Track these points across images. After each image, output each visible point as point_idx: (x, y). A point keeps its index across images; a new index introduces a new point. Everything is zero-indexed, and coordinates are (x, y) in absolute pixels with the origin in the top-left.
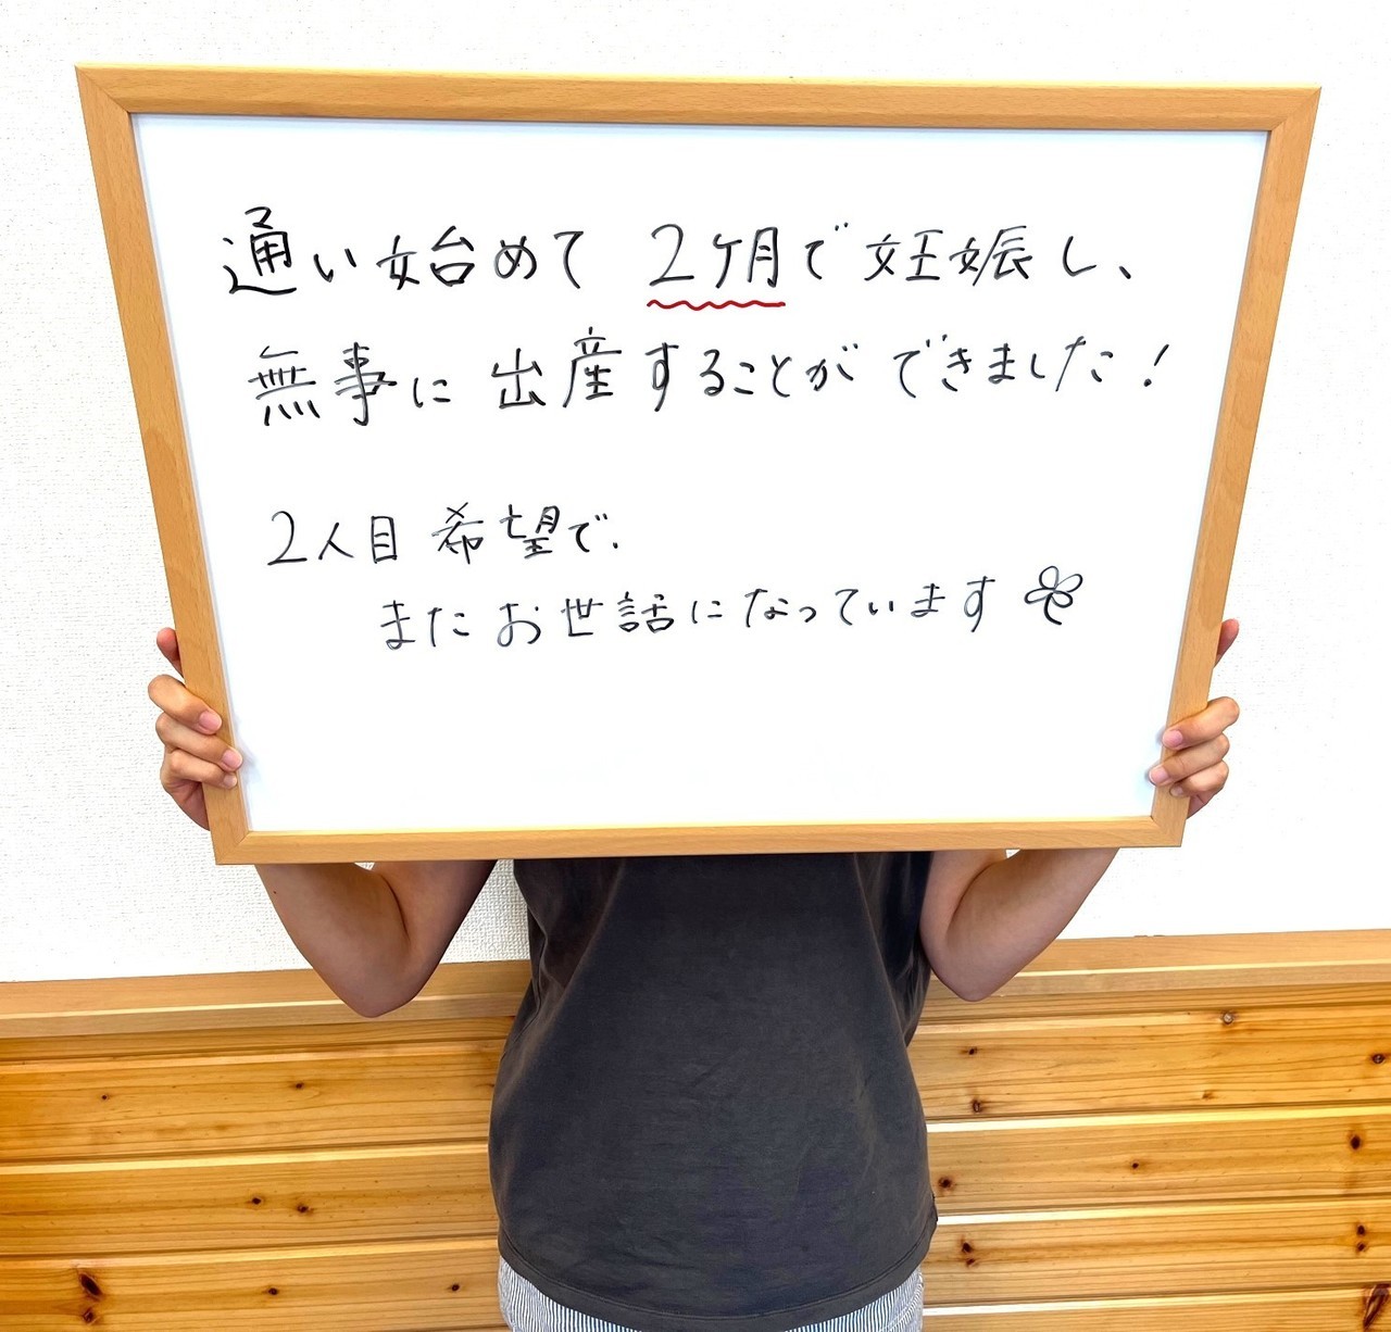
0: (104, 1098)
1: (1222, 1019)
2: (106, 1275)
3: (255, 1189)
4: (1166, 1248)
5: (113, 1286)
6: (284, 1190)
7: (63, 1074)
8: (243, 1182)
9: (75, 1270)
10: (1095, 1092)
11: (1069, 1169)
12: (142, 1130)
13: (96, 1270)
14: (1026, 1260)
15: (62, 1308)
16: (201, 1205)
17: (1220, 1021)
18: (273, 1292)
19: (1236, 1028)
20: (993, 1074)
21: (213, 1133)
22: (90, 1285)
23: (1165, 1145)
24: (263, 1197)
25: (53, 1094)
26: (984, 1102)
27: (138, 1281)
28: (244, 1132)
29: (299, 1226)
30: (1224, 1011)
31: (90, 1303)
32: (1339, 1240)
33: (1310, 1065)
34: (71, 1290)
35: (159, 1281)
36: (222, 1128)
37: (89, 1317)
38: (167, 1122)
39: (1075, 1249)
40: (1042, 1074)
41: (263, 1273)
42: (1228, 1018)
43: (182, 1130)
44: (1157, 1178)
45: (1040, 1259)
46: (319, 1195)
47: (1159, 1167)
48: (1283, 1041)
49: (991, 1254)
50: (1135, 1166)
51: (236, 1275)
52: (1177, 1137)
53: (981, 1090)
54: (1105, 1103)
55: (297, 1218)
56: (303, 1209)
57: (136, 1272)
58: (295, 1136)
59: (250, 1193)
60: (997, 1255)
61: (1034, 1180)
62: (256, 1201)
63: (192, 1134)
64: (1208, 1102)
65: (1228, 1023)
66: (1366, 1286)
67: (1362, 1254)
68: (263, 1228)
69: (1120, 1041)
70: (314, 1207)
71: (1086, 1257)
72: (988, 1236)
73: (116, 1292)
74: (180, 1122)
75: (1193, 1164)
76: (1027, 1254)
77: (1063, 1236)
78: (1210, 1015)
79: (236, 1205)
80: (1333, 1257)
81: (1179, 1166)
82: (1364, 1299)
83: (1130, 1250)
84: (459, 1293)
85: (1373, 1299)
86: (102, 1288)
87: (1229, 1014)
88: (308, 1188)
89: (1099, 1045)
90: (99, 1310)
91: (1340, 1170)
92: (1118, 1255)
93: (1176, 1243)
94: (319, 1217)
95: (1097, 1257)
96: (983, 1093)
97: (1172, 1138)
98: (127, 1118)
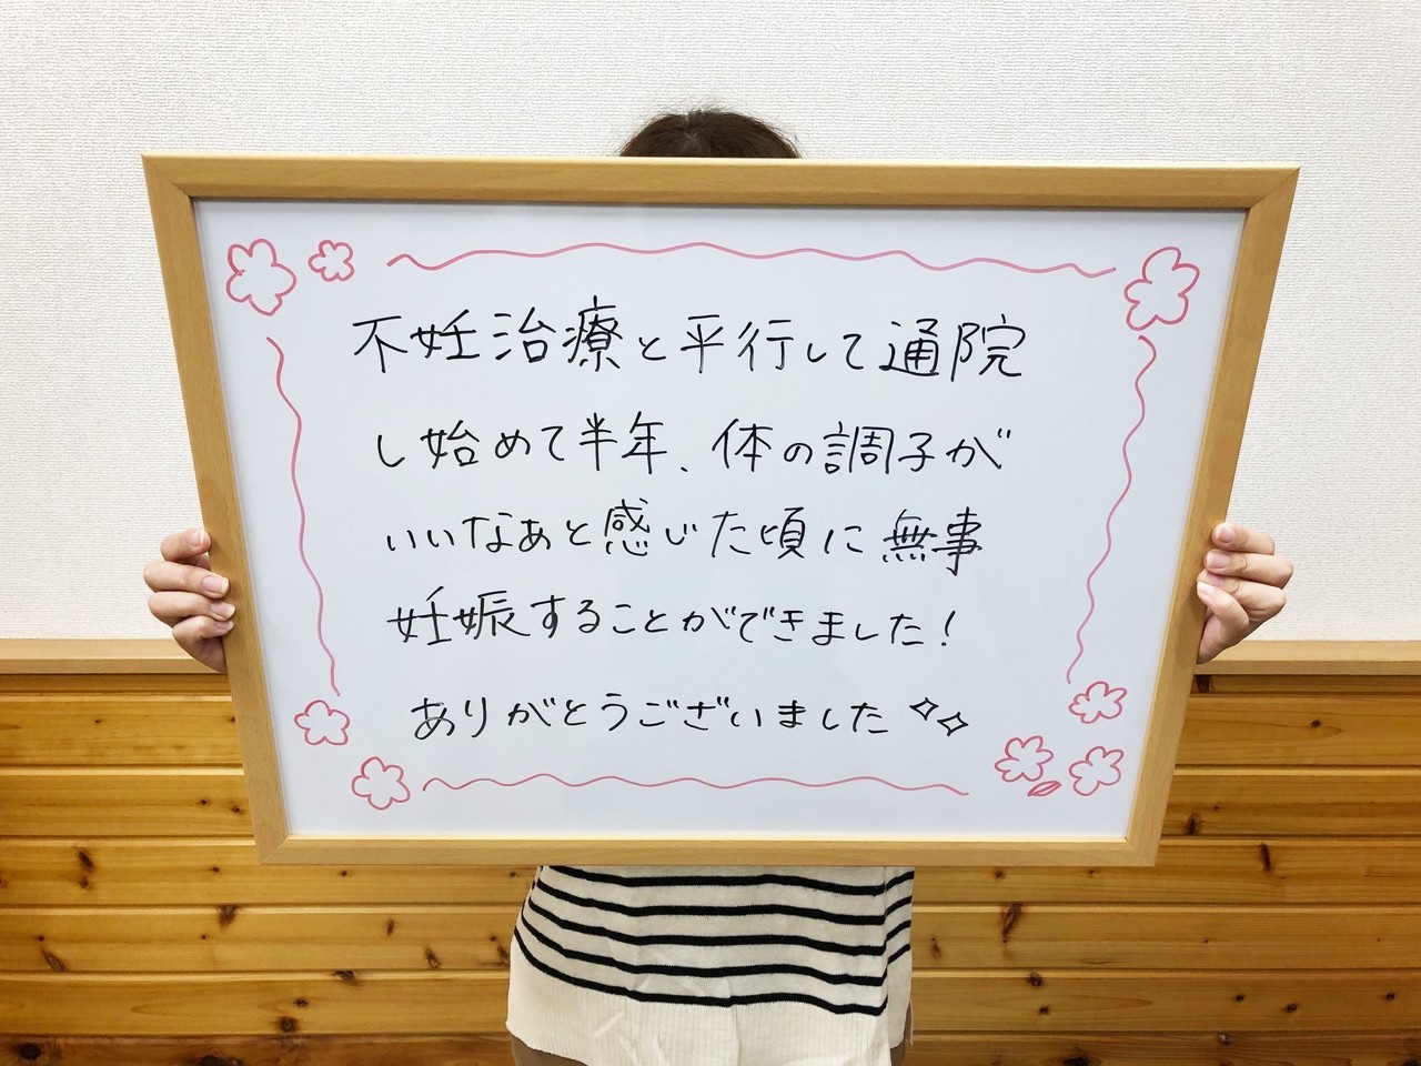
0: (97, 722)
2: (97, 853)
3: (202, 795)
5: (101, 860)
6: (224, 795)
7: (68, 703)
8: (194, 788)
9: (76, 848)
12: (124, 746)
13: (93, 849)
15: (62, 876)
16: (165, 804)
18: (216, 870)
21: (173, 751)
22: (85, 859)
24: (209, 800)
25: (62, 717)
27: (119, 858)
28: (195, 751)
29: (233, 822)
31: (86, 873)
32: (984, 869)
34: (71, 863)
35: (135, 858)
36: (179, 747)
37: (84, 883)
38: (141, 742)
41: (208, 855)
43: (151, 747)
46: (247, 800)
55: (233, 816)
56: (236, 810)
57: (118, 850)
58: (230, 756)
59: (199, 796)
62: (204, 802)
63: (160, 751)
66: (1003, 904)
67: (999, 879)
68: (209, 823)
70: (244, 808)
73: (103, 865)
74: (150, 742)
79: (191, 805)
80: (978, 882)
82: (1002, 914)
84: (346, 878)
85: (1009, 914)
86: (94, 862)
88: (239, 794)
90: (92, 879)
94: (248, 816)
98: (113, 737)
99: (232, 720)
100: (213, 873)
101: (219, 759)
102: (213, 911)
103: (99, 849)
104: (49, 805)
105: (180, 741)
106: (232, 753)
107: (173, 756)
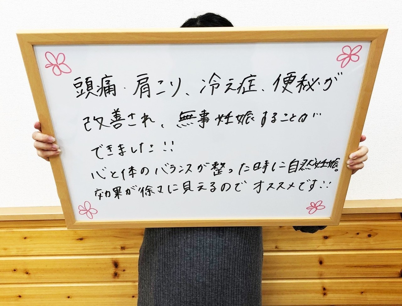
99: (25, 238)
101: (20, 253)
106: (25, 251)
107: (3, 253)
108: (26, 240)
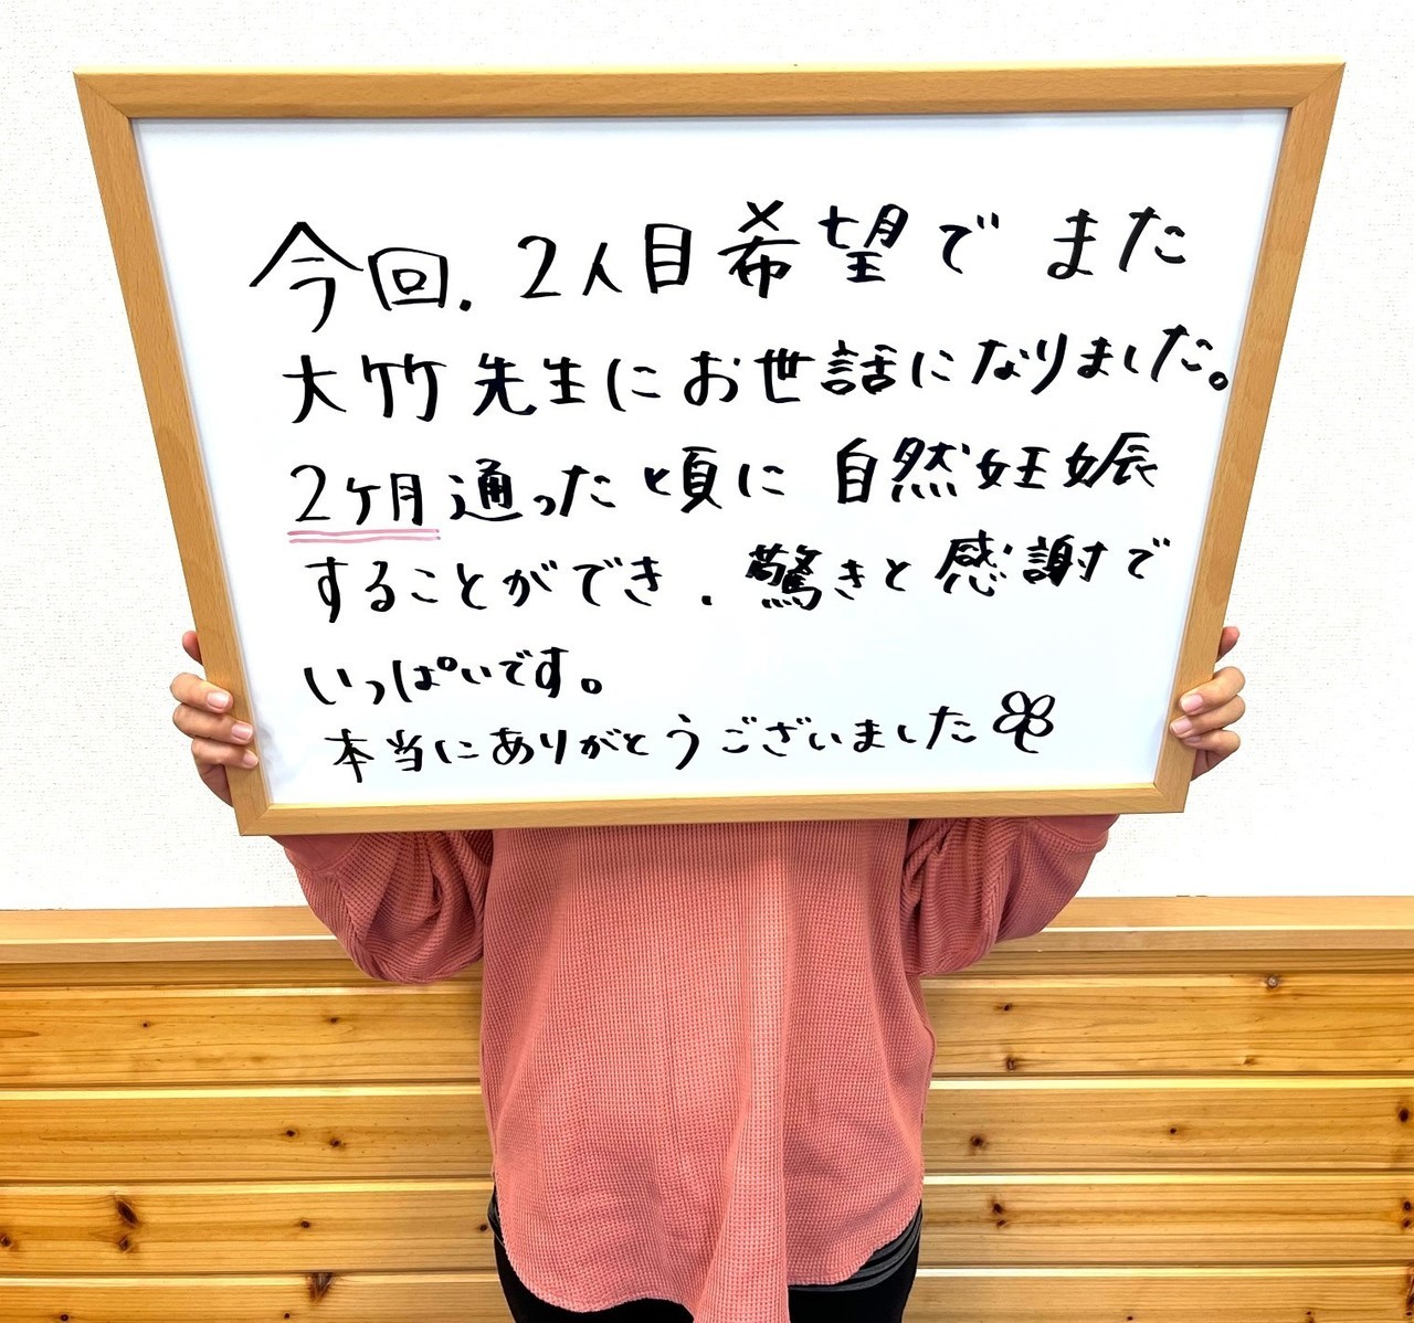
0: (145, 1025)
1: (1267, 982)
2: (144, 1203)
3: (290, 1121)
4: (1205, 1217)
5: (149, 1214)
6: (320, 1123)
7: (106, 1000)
8: (278, 1114)
9: (114, 1197)
10: (1133, 1053)
11: (1104, 1132)
12: (181, 1059)
13: (133, 1196)
14: (1058, 1224)
15: (96, 1235)
16: (237, 1136)
17: (1264, 985)
18: (305, 1225)
19: (1282, 992)
20: (1029, 1031)
21: (249, 1064)
22: (126, 1212)
23: (1205, 1111)
24: (298, 1130)
25: (95, 1020)
26: (1017, 1060)
27: (174, 1209)
28: (280, 1064)
29: (330, 1160)
30: (1268, 975)
31: (127, 1231)
32: (1385, 1215)
33: (1357, 1033)
34: (107, 1217)
35: (194, 1210)
36: (258, 1059)
37: (124, 1245)
38: (204, 1052)
39: (1109, 1214)
40: (1078, 1033)
41: (294, 1206)
42: (1272, 981)
43: (219, 1060)
44: (1196, 1145)
45: (1073, 1223)
46: (351, 1130)
47: (1199, 1133)
48: (1331, 1007)
49: (1022, 1217)
50: (1173, 1131)
51: (269, 1207)
52: (1217, 1103)
53: (1015, 1047)
54: (1144, 1065)
55: (329, 1152)
56: (335, 1143)
57: (171, 1200)
58: (328, 1069)
59: (285, 1125)
60: (1028, 1218)
61: (1068, 1142)
62: (290, 1133)
63: (229, 1065)
64: (1249, 1069)
65: (1273, 987)
66: (1410, 1264)
67: (1408, 1230)
68: (297, 1160)
69: (1160, 1002)
70: (348, 1141)
71: (1120, 1223)
72: (1020, 1197)
73: (152, 1219)
74: (217, 1052)
75: (1234, 1132)
76: (1059, 1218)
77: (1098, 1201)
78: (1253, 979)
79: (271, 1137)
80: (1377, 1232)
81: (1220, 1132)
82: (1408, 1277)
83: (1166, 1218)
86: (137, 1215)
87: (1273, 977)
88: (339, 1122)
89: (1139, 1005)
90: (135, 1238)
91: (1386, 1143)
92: (1154, 1222)
93: (1214, 1212)
94: (352, 1152)
95: (1131, 1223)
96: (1017, 1051)
97: (1212, 1104)
98: (166, 1046)
99: (334, 1020)
100: (300, 1228)
101: (312, 1074)
102: (301, 1282)
103: (147, 1198)
104: (76, 1139)
105: (259, 1050)
106: (331, 1066)
107: (251, 1071)
108: (338, 1027)
